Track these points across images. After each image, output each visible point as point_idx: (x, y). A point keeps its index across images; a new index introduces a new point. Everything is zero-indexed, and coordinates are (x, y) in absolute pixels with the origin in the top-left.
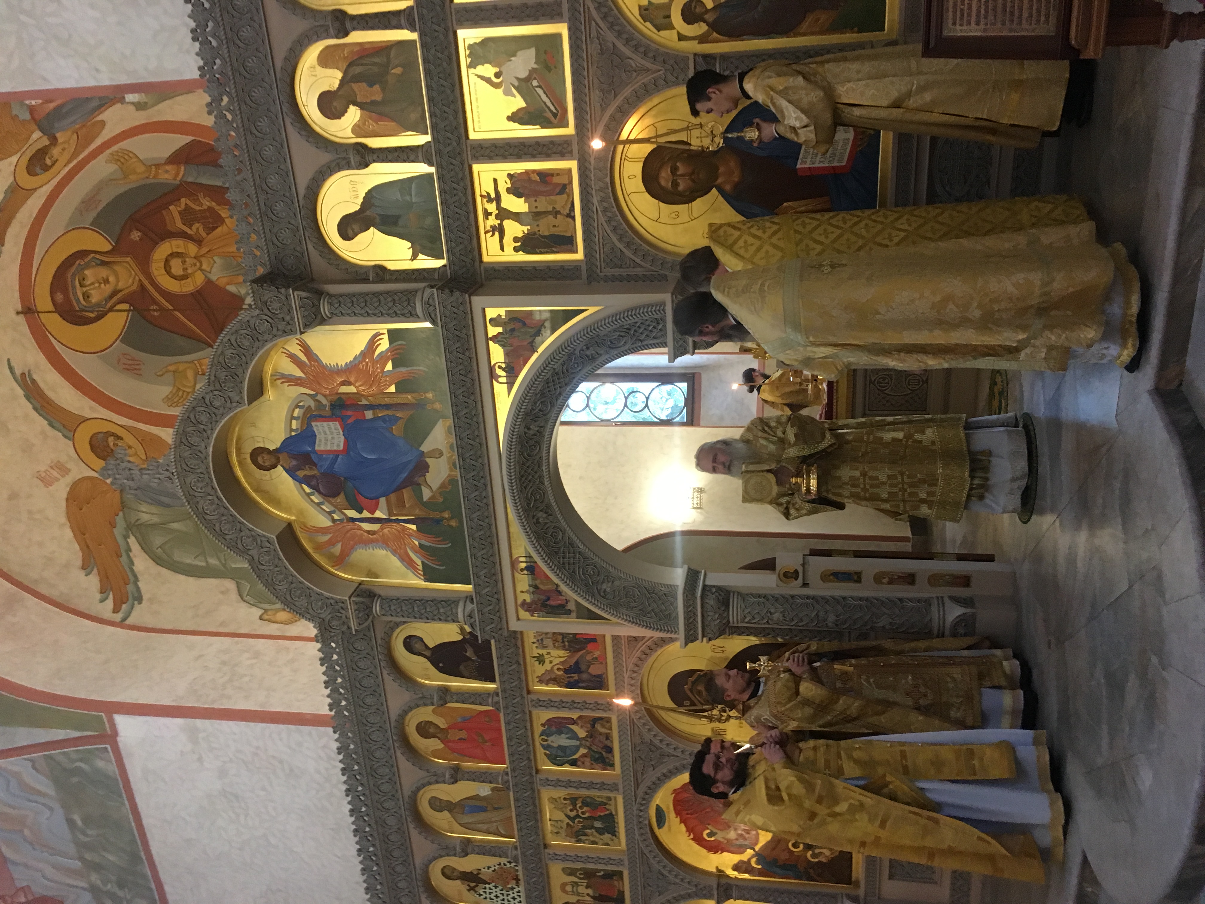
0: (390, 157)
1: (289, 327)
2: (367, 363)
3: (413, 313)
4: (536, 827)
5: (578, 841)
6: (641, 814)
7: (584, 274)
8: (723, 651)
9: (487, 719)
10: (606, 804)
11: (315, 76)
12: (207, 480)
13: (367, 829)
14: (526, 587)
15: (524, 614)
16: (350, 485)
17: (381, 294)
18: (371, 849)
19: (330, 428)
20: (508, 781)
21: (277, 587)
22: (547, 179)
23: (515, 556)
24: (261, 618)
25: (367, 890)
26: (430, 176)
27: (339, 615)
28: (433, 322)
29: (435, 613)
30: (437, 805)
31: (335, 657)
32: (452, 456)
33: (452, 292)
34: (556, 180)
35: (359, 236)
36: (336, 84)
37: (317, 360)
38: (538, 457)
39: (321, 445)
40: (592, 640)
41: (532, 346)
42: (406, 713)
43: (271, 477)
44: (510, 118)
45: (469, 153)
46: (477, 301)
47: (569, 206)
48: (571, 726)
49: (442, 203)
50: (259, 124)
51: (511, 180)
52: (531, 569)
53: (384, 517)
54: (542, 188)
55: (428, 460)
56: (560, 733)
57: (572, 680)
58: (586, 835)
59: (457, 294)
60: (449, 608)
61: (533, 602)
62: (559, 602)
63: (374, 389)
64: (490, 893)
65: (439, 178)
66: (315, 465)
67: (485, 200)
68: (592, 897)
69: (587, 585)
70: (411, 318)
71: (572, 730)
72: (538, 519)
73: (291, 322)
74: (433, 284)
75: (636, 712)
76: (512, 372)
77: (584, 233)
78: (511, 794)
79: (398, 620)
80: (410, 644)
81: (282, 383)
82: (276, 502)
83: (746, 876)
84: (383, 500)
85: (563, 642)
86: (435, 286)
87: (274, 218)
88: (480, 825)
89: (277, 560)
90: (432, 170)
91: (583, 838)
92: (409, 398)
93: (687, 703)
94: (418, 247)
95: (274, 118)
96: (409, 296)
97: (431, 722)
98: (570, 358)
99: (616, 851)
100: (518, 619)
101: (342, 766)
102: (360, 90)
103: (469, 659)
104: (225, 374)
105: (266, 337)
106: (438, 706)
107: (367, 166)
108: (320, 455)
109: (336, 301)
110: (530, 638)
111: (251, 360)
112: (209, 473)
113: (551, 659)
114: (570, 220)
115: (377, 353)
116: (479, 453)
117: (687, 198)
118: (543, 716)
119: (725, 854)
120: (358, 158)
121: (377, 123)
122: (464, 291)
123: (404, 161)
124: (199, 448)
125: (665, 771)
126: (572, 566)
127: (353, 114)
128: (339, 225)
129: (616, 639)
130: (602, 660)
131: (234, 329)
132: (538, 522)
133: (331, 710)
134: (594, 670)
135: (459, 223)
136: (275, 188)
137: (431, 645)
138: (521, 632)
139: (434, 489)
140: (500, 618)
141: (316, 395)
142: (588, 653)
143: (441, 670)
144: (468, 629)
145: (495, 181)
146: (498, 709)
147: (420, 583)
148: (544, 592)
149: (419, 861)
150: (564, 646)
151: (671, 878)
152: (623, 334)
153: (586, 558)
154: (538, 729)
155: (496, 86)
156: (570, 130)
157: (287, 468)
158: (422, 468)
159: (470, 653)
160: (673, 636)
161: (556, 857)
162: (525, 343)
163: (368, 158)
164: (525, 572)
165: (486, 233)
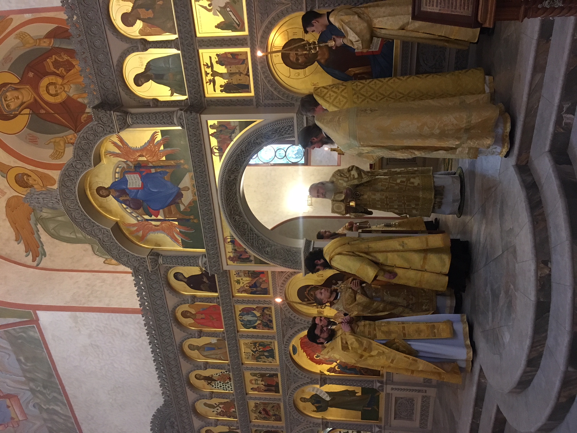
0: (158, 46)
1: (112, 130)
2: (151, 146)
3: (173, 122)
4: (238, 356)
5: (258, 361)
6: (286, 349)
7: (255, 103)
8: (322, 276)
9: (214, 309)
10: (270, 345)
11: (119, 5)
12: (76, 203)
13: (160, 359)
14: (231, 250)
15: (230, 262)
16: (145, 204)
17: (157, 113)
18: (162, 368)
19: (134, 177)
20: (224, 337)
21: (112, 252)
22: (235, 56)
23: (225, 236)
24: (104, 262)
25: (161, 386)
26: (179, 54)
27: (143, 264)
28: (182, 127)
29: (188, 262)
30: (192, 347)
31: (141, 283)
32: (194, 190)
33: (191, 113)
34: (240, 57)
35: (144, 84)
36: (129, 9)
37: (127, 145)
38: (235, 190)
39: (130, 186)
40: (262, 273)
41: (231, 138)
42: (176, 307)
43: (107, 200)
44: (216, 27)
45: (197, 44)
46: (203, 117)
47: (246, 70)
48: (253, 311)
49: (184, 69)
50: (92, 29)
51: (218, 57)
52: (233, 242)
53: (162, 218)
54: (233, 61)
55: (182, 192)
56: (248, 314)
57: (253, 291)
58: (261, 358)
59: (194, 114)
60: (195, 260)
61: (234, 257)
62: (246, 257)
63: (155, 159)
64: (218, 385)
65: (183, 56)
66: (128, 195)
67: (206, 67)
68: (264, 385)
69: (259, 249)
70: (172, 125)
71: (254, 313)
72: (236, 219)
73: (113, 127)
74: (182, 108)
75: (283, 304)
76: (221, 150)
77: (254, 83)
78: (226, 342)
79: (171, 266)
80: (177, 276)
81: (110, 156)
82: (110, 212)
83: (333, 374)
84: (161, 211)
85: (248, 274)
86: (183, 109)
87: (102, 76)
88: (213, 356)
89: (112, 240)
90: (179, 52)
91: (260, 360)
92: (172, 162)
93: (306, 300)
94: (174, 90)
95: (100, 26)
96: (171, 114)
97: (188, 311)
98: (249, 144)
99: (275, 365)
100: (227, 265)
101: (147, 331)
102: (142, 12)
103: (205, 282)
104: (82, 152)
105: (101, 135)
106: (191, 304)
107: (146, 50)
108: (130, 190)
109: (134, 117)
110: (233, 273)
111: (94, 146)
112: (77, 200)
113: (243, 282)
114: (247, 77)
115: (156, 141)
116: (207, 189)
117: (303, 66)
118: (240, 307)
119: (324, 365)
120: (142, 46)
121: (151, 29)
122: (197, 112)
123: (165, 48)
124: (71, 188)
125: (296, 330)
126: (252, 240)
127: (139, 24)
128: (134, 79)
129: (273, 273)
130: (267, 282)
131: (85, 131)
132: (235, 220)
133: (140, 307)
134: (263, 286)
135: (193, 78)
136: (101, 61)
137: (187, 276)
138: (229, 271)
139: (186, 205)
140: (219, 264)
141: (127, 161)
142: (260, 278)
143: (191, 288)
144: (204, 269)
145: (210, 57)
146: (220, 305)
147: (181, 248)
148: (240, 252)
149: (184, 372)
150: (249, 276)
151: (300, 376)
152: (273, 132)
153: (258, 237)
154: (238, 313)
155: (209, 11)
156: (246, 33)
157: (114, 196)
158: (179, 195)
159: (205, 280)
160: (299, 271)
161: (247, 369)
162: (227, 137)
163: (147, 46)
164: (230, 243)
165: (207, 83)
